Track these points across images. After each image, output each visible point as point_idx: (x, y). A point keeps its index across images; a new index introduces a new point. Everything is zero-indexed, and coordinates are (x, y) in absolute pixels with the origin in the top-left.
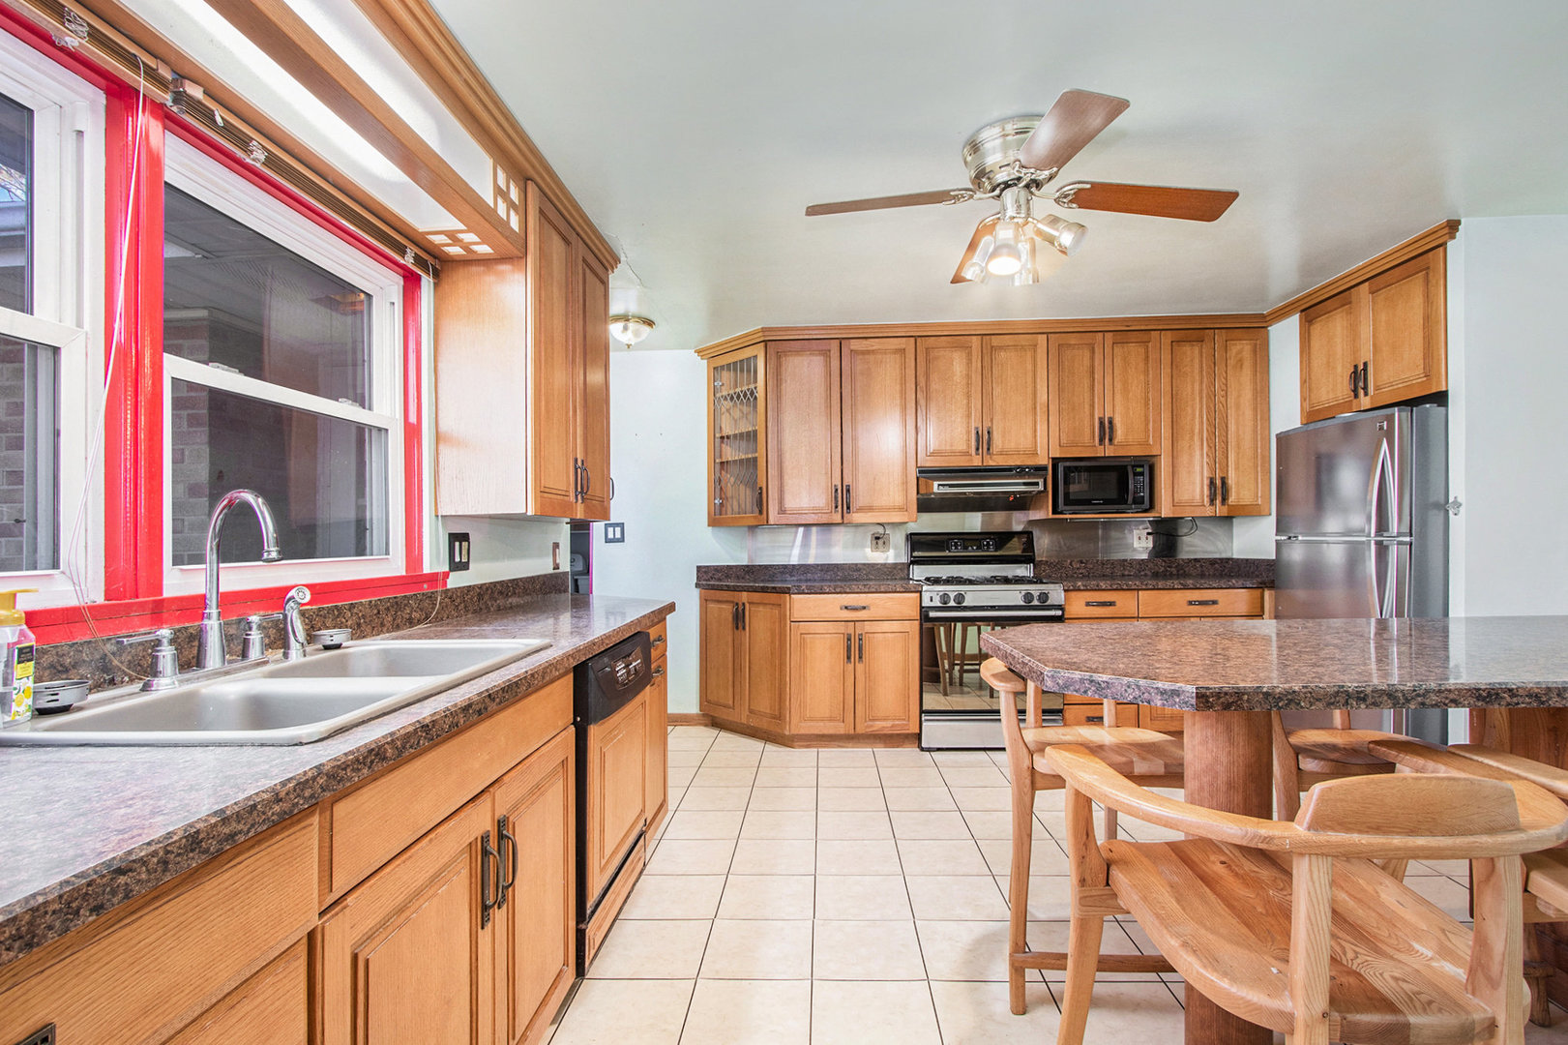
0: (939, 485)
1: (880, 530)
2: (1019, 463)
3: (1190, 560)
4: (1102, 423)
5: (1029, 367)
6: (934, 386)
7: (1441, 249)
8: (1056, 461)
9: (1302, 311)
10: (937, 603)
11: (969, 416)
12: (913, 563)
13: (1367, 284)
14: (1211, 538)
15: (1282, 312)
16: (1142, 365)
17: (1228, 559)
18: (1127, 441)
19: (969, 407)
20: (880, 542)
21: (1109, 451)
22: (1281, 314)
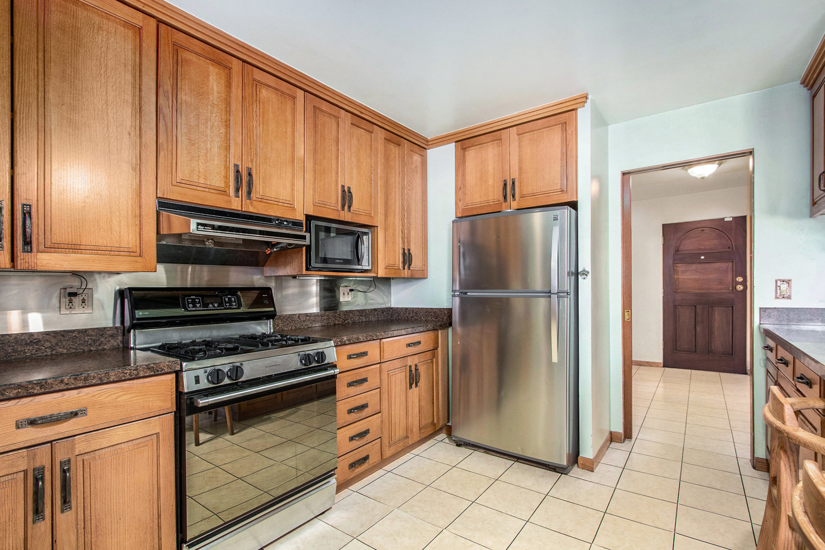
0: (198, 224)
1: (75, 283)
2: (278, 214)
3: (372, 310)
4: (344, 191)
5: (289, 117)
6: (184, 96)
7: (574, 112)
8: (309, 218)
9: (456, 142)
10: (204, 384)
11: (227, 148)
12: (134, 326)
13: (515, 128)
14: (381, 293)
15: (444, 139)
16: (369, 149)
17: (390, 308)
18: (359, 212)
19: (227, 139)
20: (77, 300)
21: (346, 216)
22: (441, 141)
